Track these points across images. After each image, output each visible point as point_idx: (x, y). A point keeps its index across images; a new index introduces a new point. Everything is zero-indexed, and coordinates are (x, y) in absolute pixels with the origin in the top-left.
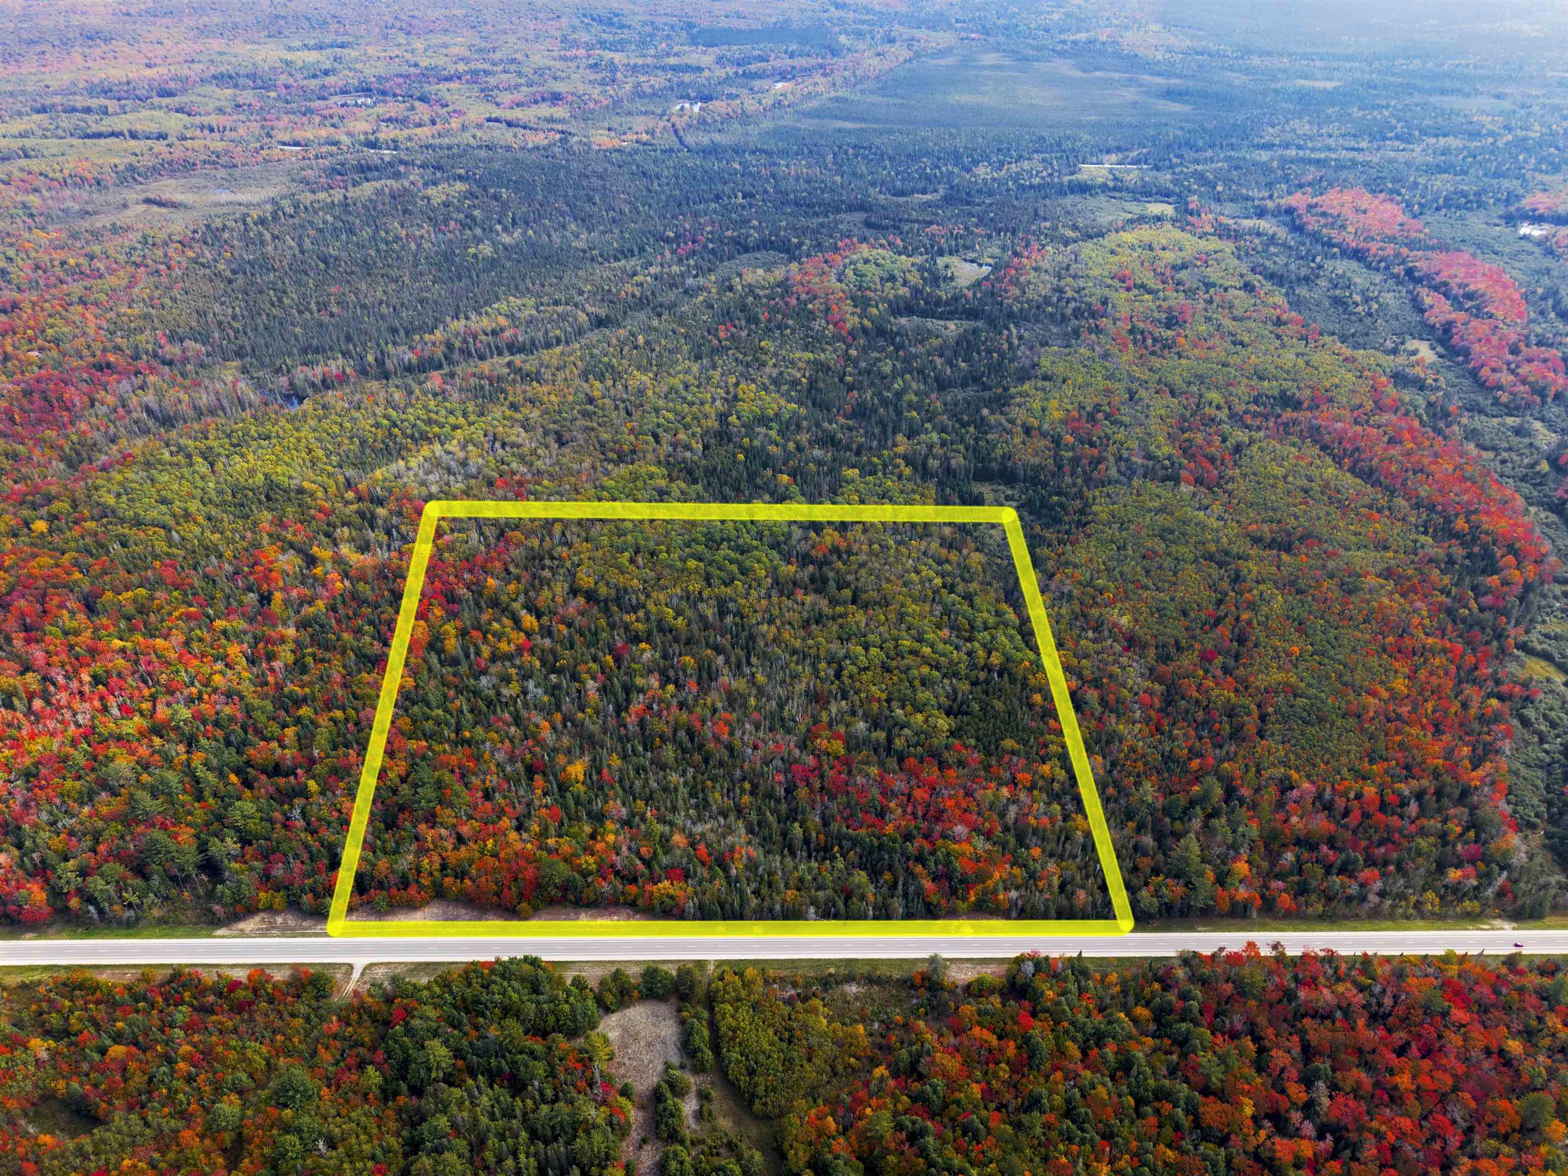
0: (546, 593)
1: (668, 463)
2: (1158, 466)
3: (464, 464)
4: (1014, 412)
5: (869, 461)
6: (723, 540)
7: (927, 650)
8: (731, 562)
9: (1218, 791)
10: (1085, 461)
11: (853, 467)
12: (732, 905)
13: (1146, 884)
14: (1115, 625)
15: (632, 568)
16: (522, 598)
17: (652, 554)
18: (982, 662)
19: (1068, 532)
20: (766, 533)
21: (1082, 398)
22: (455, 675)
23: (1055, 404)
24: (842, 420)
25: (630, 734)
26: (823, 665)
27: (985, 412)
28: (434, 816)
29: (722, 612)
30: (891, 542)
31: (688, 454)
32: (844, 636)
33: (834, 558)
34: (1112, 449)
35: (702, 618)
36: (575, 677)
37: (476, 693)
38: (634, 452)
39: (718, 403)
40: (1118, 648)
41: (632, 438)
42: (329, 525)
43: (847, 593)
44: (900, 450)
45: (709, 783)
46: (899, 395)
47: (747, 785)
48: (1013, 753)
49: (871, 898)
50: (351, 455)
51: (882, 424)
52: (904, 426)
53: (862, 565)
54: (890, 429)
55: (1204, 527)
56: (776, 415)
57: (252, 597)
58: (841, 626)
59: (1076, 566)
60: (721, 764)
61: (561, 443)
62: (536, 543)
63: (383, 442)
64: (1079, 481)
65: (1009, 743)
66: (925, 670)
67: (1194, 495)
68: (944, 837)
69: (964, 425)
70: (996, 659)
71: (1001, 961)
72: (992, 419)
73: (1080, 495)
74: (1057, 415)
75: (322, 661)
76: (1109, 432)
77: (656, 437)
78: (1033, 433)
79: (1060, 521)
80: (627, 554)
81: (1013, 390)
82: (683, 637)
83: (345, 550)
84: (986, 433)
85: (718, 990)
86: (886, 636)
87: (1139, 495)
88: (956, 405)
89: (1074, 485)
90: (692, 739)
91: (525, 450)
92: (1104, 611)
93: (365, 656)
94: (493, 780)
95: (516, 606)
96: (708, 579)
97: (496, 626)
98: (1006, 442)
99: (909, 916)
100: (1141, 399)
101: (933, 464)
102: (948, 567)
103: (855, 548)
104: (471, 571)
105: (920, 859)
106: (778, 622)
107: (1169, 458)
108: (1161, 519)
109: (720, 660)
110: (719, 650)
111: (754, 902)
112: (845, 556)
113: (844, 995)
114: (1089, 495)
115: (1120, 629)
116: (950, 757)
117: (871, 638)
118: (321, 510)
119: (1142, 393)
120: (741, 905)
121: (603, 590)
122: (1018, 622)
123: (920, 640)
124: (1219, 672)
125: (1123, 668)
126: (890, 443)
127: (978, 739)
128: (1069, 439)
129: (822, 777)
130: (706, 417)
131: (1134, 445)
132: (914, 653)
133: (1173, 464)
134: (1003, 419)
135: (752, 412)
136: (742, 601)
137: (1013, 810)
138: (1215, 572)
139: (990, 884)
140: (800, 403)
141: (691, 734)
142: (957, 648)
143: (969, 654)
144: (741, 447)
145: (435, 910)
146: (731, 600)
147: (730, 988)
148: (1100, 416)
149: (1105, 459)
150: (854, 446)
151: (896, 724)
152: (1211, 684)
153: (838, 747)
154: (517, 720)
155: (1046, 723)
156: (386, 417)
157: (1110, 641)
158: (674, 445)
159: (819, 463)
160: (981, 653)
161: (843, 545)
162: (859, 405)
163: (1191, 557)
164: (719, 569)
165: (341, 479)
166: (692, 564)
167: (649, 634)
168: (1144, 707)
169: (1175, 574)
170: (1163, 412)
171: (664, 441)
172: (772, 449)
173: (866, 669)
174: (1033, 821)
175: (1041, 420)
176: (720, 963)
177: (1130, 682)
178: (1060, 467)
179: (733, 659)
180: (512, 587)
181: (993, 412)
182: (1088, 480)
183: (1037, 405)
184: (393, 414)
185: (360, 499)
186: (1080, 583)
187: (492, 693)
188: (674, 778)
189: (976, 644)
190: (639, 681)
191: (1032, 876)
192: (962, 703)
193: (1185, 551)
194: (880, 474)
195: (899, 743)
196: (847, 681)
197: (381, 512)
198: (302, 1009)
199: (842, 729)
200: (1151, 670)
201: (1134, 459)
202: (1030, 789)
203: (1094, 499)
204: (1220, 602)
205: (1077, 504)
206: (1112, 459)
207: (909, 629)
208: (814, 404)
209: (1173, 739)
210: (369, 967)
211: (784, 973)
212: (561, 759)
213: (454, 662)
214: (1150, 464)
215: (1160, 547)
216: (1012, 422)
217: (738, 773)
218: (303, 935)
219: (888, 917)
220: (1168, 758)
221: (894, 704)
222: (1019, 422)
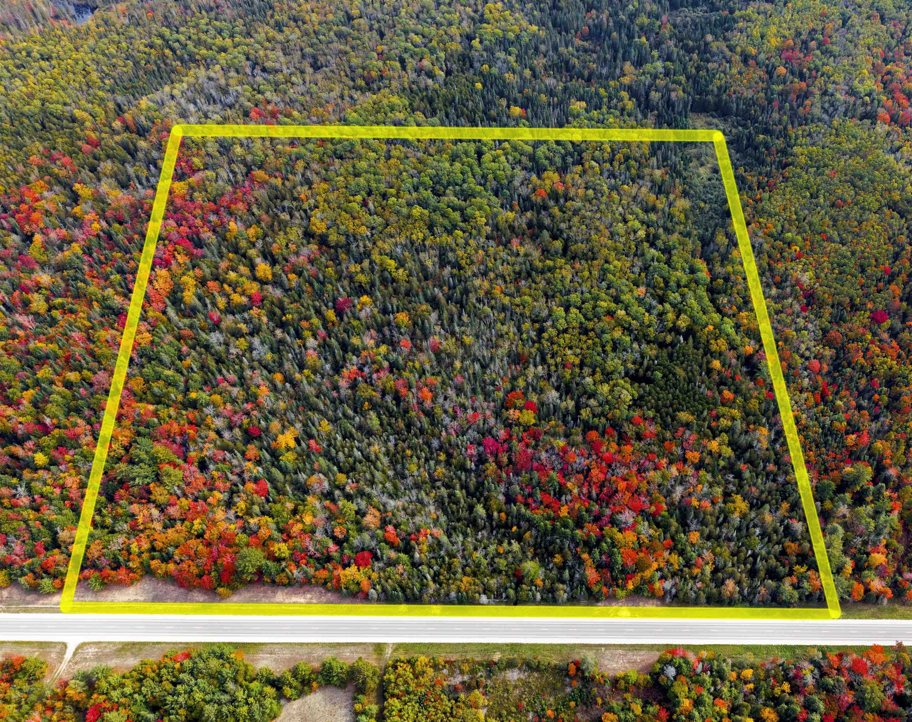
0: (281, 239)
1: (412, 90)
2: (859, 102)
3: (225, 91)
4: (737, 38)
5: (597, 94)
6: (449, 184)
7: (621, 313)
8: (454, 209)
9: (868, 472)
10: (792, 96)
11: (581, 99)
12: (412, 589)
13: (791, 573)
14: (798, 282)
15: (362, 212)
16: (259, 244)
17: (384, 196)
18: (670, 325)
19: (768, 175)
20: (490, 176)
21: (798, 23)
22: (191, 327)
23: (773, 29)
24: (578, 42)
25: (342, 397)
26: (527, 325)
27: (709, 38)
28: (149, 492)
29: (443, 262)
30: (605, 188)
31: (430, 82)
32: (550, 293)
33: (552, 203)
34: (820, 82)
35: (424, 268)
36: (298, 335)
37: (207, 347)
38: (381, 78)
39: (465, 24)
40: (797, 307)
41: (380, 64)
42: (95, 158)
43: (558, 244)
44: (626, 80)
45: (409, 452)
46: (633, 16)
47: (443, 457)
48: (688, 425)
49: (539, 582)
50: (125, 78)
51: (614, 48)
52: (633, 53)
53: (576, 212)
54: (620, 55)
55: (892, 173)
56: (518, 37)
57: (15, 239)
58: (549, 282)
59: (770, 215)
60: (422, 431)
61: (316, 67)
62: (278, 182)
63: (155, 62)
64: (785, 118)
65: (684, 416)
66: (617, 334)
67: (888, 134)
68: (613, 522)
69: (689, 50)
70: (683, 323)
71: (652, 647)
72: (714, 46)
73: (784, 134)
74: (774, 42)
75: (71, 311)
76: (819, 63)
77: (402, 61)
78: (751, 62)
79: (762, 163)
80: (359, 198)
81: (737, 13)
82: (403, 289)
83: (105, 187)
84: (708, 61)
85: (389, 681)
86: (588, 295)
87: (837, 135)
88: (685, 26)
89: (780, 121)
90: (398, 405)
91: (280, 77)
92: (790, 265)
93: (110, 308)
94: (209, 450)
95: (252, 252)
96: (431, 227)
97: (232, 275)
98: (724, 72)
99: (573, 600)
100: (853, 26)
101: (655, 96)
102: (653, 217)
103: (572, 192)
104: (216, 212)
105: (589, 546)
106: (492, 275)
107: (869, 95)
108: (855, 163)
109: (434, 316)
110: (434, 303)
111: (433, 586)
112: (562, 201)
113: (505, 682)
114: (792, 132)
115: (801, 286)
116: (629, 429)
117: (574, 298)
118: (89, 142)
119: (855, 19)
120: (420, 591)
121: (333, 238)
122: (709, 279)
123: (617, 300)
124: (885, 336)
125: (798, 330)
126: (618, 71)
127: (658, 411)
128: (782, 70)
129: (510, 450)
130: (452, 39)
131: (839, 78)
132: (610, 313)
133: (872, 101)
134: (723, 45)
135: (494, 34)
136: (460, 253)
137: (679, 490)
138: (897, 222)
139: (647, 574)
140: (542, 24)
141: (397, 398)
142: (649, 310)
143: (661, 315)
144: (481, 73)
145: (146, 587)
146: (453, 250)
147: (400, 681)
148: (813, 44)
149: (812, 94)
150: (586, 73)
151: (585, 392)
152: (878, 351)
153: (529, 417)
154: (242, 381)
155: (720, 393)
156: (162, 36)
157: (790, 300)
158: (419, 71)
159: (551, 93)
160: (671, 316)
161: (561, 189)
162: (595, 26)
163: (876, 205)
164: (443, 215)
165: (111, 105)
166: (417, 211)
167: (372, 284)
168: (814, 373)
169: (860, 223)
170: (871, 41)
171: (409, 67)
172: (509, 77)
173: (565, 331)
174: (695, 503)
175: (759, 47)
176: (398, 647)
177: (803, 347)
178: (770, 101)
179: (445, 315)
180: (251, 231)
181: (716, 39)
182: (794, 115)
183: (756, 32)
184: (166, 32)
185: (127, 128)
186: (771, 235)
187: (221, 349)
188: (376, 448)
189: (667, 306)
190: (355, 341)
191: (688, 564)
192: (648, 368)
193: (872, 201)
194: (604, 109)
195: (585, 414)
196: (546, 344)
197: (142, 144)
198: (14, 694)
199: (534, 398)
200: (825, 331)
201: (838, 96)
202: (698, 467)
203: (797, 138)
204: (896, 256)
205: (780, 143)
206: (818, 93)
207: (609, 288)
208: (554, 25)
209: (835, 410)
210: (82, 646)
211: (454, 657)
212: (275, 425)
213: (192, 312)
214: (852, 99)
215: (848, 193)
216: (731, 49)
217: (435, 443)
218: (26, 611)
219: (554, 601)
220: (829, 431)
221: (587, 370)
222: (739, 49)
